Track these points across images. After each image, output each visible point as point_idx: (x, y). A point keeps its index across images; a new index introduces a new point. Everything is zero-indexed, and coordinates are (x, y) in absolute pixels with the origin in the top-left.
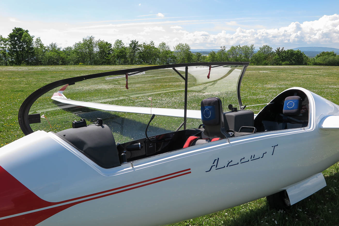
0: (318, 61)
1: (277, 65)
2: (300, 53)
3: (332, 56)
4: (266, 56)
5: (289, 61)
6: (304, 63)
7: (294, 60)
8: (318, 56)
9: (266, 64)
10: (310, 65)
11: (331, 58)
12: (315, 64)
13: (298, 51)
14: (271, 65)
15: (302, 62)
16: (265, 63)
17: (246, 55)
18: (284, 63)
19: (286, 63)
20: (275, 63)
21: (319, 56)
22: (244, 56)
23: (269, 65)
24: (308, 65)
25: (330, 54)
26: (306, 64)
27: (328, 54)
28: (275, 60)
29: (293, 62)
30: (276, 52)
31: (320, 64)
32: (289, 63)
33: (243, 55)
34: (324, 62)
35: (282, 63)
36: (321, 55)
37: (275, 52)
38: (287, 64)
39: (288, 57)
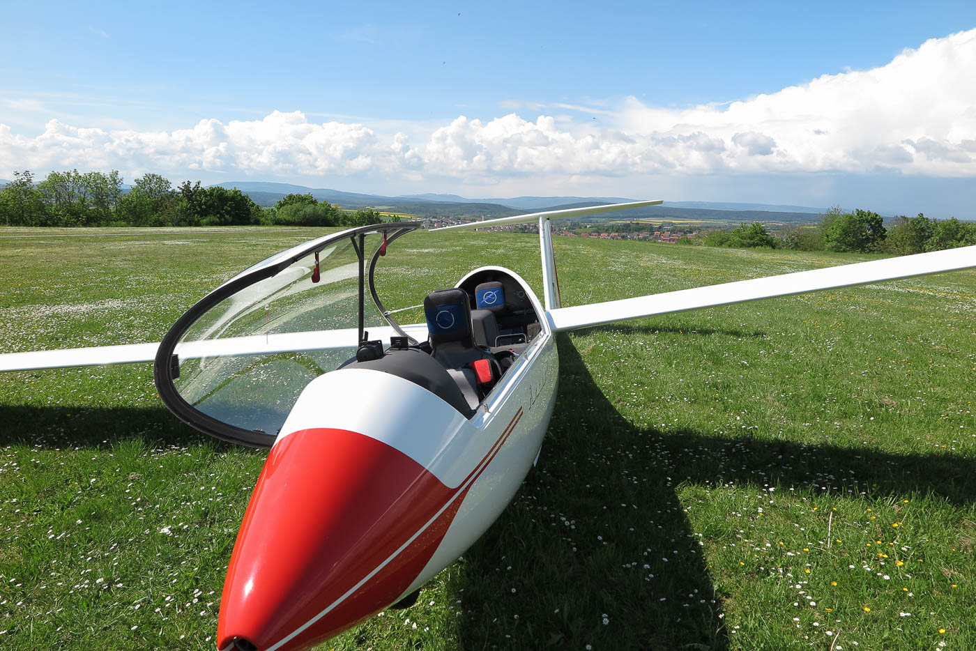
0: (282, 214)
1: (190, 224)
2: (240, 195)
3: (309, 204)
4: (156, 202)
5: (218, 215)
6: (252, 221)
7: (228, 213)
8: (281, 205)
9: (161, 224)
10: (267, 225)
11: (309, 209)
12: (278, 223)
13: (236, 192)
14: (173, 226)
15: (249, 219)
16: (156, 222)
17: (99, 198)
18: (205, 220)
19: (211, 220)
20: (185, 221)
21: (283, 205)
22: (93, 201)
23: (168, 226)
24: (264, 224)
25: (305, 199)
26: (257, 223)
27: (302, 199)
28: (182, 211)
29: (227, 216)
30: (183, 193)
31: (288, 223)
32: (218, 220)
33: (90, 199)
34: (296, 219)
35: (201, 221)
36: (285, 203)
37: (179, 193)
38: (213, 222)
39: (212, 205)
